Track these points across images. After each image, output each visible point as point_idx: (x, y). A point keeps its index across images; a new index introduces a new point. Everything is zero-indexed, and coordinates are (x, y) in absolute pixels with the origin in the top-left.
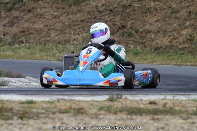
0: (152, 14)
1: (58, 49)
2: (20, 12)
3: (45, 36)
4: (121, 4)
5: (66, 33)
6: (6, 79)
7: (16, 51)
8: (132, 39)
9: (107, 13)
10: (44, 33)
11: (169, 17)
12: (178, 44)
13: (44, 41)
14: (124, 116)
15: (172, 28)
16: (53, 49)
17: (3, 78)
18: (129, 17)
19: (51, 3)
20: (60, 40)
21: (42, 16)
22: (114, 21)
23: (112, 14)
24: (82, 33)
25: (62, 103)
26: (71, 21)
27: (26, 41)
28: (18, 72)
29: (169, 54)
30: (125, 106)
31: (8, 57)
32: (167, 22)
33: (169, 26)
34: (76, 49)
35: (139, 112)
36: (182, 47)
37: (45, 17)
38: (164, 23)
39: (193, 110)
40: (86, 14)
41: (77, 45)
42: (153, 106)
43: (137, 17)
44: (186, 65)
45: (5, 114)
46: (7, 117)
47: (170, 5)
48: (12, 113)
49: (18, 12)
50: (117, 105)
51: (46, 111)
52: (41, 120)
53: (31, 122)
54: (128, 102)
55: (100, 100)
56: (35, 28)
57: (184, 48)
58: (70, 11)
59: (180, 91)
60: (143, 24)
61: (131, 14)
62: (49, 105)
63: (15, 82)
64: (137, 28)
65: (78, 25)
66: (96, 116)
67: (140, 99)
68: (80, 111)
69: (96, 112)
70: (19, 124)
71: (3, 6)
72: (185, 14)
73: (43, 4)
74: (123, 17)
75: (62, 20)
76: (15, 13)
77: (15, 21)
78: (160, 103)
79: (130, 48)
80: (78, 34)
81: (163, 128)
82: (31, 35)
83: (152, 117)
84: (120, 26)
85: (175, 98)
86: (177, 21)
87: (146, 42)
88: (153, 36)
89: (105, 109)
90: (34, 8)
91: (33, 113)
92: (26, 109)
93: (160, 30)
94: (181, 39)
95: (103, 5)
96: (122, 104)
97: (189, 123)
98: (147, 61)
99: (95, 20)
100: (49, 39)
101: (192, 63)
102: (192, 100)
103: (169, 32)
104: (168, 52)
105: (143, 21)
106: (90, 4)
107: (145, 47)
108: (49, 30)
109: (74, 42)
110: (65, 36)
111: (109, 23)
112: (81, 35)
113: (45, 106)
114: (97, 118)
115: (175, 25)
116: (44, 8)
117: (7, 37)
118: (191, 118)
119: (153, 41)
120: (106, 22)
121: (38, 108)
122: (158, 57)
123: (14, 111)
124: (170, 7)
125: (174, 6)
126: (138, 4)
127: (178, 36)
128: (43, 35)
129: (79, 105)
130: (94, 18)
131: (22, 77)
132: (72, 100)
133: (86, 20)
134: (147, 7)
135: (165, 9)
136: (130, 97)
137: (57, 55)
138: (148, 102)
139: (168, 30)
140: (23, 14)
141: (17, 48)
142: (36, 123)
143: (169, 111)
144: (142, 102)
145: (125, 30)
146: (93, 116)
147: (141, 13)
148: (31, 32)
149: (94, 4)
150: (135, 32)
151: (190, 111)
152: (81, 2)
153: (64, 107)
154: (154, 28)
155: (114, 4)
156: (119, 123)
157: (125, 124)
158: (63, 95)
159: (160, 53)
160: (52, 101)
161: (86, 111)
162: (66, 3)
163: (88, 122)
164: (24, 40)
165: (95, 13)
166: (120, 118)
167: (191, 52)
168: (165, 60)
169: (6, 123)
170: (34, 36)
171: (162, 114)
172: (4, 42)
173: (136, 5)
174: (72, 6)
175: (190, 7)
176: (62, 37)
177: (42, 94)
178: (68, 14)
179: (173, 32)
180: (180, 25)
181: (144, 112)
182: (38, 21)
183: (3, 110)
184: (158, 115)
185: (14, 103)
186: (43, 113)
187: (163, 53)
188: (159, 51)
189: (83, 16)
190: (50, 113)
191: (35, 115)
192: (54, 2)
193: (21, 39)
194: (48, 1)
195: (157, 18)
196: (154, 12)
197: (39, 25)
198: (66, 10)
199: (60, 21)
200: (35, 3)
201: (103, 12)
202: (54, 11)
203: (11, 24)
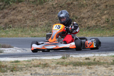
0: (85, 8)
1: (32, 30)
2: (8, 10)
3: (24, 23)
4: (66, 2)
5: (36, 21)
6: (2, 49)
7: (7, 32)
10: (23, 22)
11: (95, 9)
12: (100, 24)
13: (23, 26)
14: (71, 67)
15: (97, 15)
16: (28, 30)
18: (71, 10)
19: (26, 4)
21: (21, 11)
23: (61, 9)
24: (45, 21)
25: (35, 61)
26: (38, 14)
27: (13, 27)
28: (9, 44)
29: (96, 30)
30: (71, 61)
31: (3, 36)
32: (93, 12)
33: (95, 14)
34: (42, 30)
35: (80, 64)
36: (103, 26)
37: (23, 12)
38: (92, 13)
39: (111, 62)
40: (46, 9)
41: (42, 27)
42: (88, 61)
43: (76, 10)
44: (106, 36)
45: (3, 69)
46: (4, 71)
47: (95, 2)
48: (7, 68)
49: (7, 10)
50: (67, 61)
51: (26, 66)
52: (23, 72)
53: (18, 73)
54: (73, 59)
55: (57, 58)
56: (17, 19)
57: (104, 26)
59: (103, 51)
60: (80, 14)
61: (73, 8)
62: (28, 63)
63: (7, 51)
64: (76, 16)
65: (42, 16)
66: (55, 68)
67: (80, 57)
68: (46, 65)
69: (55, 66)
70: (11, 74)
72: (104, 7)
73: (22, 5)
74: (68, 10)
75: (33, 13)
76: (6, 11)
77: (6, 15)
78: (92, 59)
80: (43, 21)
81: (94, 73)
82: (16, 23)
83: (88, 67)
85: (100, 55)
86: (99, 11)
87: (82, 24)
88: (86, 20)
89: (60, 63)
90: (16, 7)
92: (14, 66)
93: (89, 17)
94: (102, 22)
95: (56, 4)
96: (70, 60)
97: (109, 69)
98: (83, 35)
99: (52, 13)
100: (26, 25)
101: (109, 35)
102: (110, 56)
105: (80, 12)
106: (49, 4)
107: (82, 27)
108: (26, 19)
109: (40, 26)
110: (35, 23)
112: (44, 22)
113: (25, 63)
114: (56, 69)
115: (98, 13)
116: (22, 7)
117: (2, 25)
118: (110, 66)
119: (86, 23)
121: (22, 65)
122: (89, 32)
123: (8, 67)
124: (95, 3)
125: (97, 2)
126: (76, 2)
127: (100, 20)
129: (45, 62)
131: (11, 47)
132: (41, 59)
134: (82, 3)
135: (92, 4)
136: (74, 56)
137: (31, 34)
138: (85, 58)
139: (94, 17)
142: (21, 73)
143: (97, 63)
144: (81, 59)
146: (53, 68)
147: (78, 7)
148: (15, 21)
149: (51, 3)
150: (76, 18)
151: (109, 62)
152: (43, 3)
153: (37, 64)
154: (86, 16)
155: (62, 3)
156: (69, 71)
157: (72, 71)
158: (35, 56)
160: (29, 60)
161: (49, 65)
162: (35, 3)
163: (50, 71)
164: (11, 26)
165: (51, 9)
166: (69, 69)
167: (108, 28)
168: (94, 34)
169: (3, 74)
171: (93, 65)
173: (75, 3)
174: (38, 5)
175: (107, 3)
176: (33, 24)
177: (23, 57)
178: (36, 10)
179: (97, 18)
180: (101, 13)
181: (83, 64)
182: (19, 15)
183: (2, 67)
184: (91, 65)
185: (7, 62)
186: (25, 68)
187: (92, 30)
188: (90, 29)
189: (45, 10)
190: (28, 67)
191: (20, 69)
192: (28, 3)
193: (10, 26)
194: (24, 3)
195: (87, 10)
196: (86, 6)
197: (20, 17)
198: (35, 7)
199: (32, 14)
200: (17, 4)
201: (56, 8)
202: (28, 8)
203: (4, 17)
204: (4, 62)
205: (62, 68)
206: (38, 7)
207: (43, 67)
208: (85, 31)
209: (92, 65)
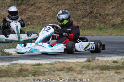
0: (109, 4)
2: (26, 6)
3: (43, 20)
8: (98, 20)
9: (81, 4)
10: (42, 19)
11: (120, 5)
13: (42, 23)
14: (98, 72)
15: (123, 12)
18: (95, 6)
21: (40, 8)
22: (86, 9)
23: (84, 5)
25: (58, 64)
29: (121, 28)
30: (98, 64)
32: (119, 8)
33: (120, 11)
35: (107, 68)
37: (43, 8)
38: (117, 9)
40: (68, 5)
43: (100, 6)
45: (24, 73)
46: (25, 75)
48: (28, 72)
49: (25, 6)
50: (93, 64)
51: (49, 70)
52: (46, 76)
54: (100, 62)
55: (82, 61)
56: (36, 16)
58: (57, 4)
60: (104, 10)
61: (96, 4)
62: (50, 66)
64: (100, 13)
67: (107, 60)
68: (70, 69)
69: (80, 70)
71: (15, 2)
74: (91, 7)
75: (53, 10)
76: (23, 7)
77: (23, 11)
78: (120, 62)
79: (97, 25)
81: (123, 79)
82: (34, 20)
83: (116, 71)
84: (90, 12)
87: (106, 21)
88: (111, 18)
89: (86, 67)
90: (35, 3)
91: (40, 71)
92: (36, 70)
93: (115, 13)
98: (108, 33)
99: (74, 9)
100: (45, 22)
105: (104, 8)
107: (106, 24)
108: (45, 16)
110: (55, 20)
111: (82, 10)
113: (48, 67)
114: (81, 73)
116: (41, 2)
119: (111, 20)
121: (44, 68)
122: (114, 31)
123: (29, 71)
129: (69, 65)
132: (64, 62)
133: (68, 9)
136: (100, 59)
138: (112, 61)
139: (120, 13)
140: (28, 7)
141: (25, 28)
144: (108, 62)
145: (93, 14)
146: (78, 72)
147: (102, 3)
148: (34, 18)
150: (99, 15)
153: (60, 67)
154: (111, 12)
157: (99, 77)
158: (58, 59)
159: (115, 28)
161: (74, 69)
163: (76, 76)
164: (30, 23)
165: (73, 5)
166: (96, 73)
168: (119, 32)
169: (25, 79)
170: (36, 21)
171: (122, 69)
174: (59, 1)
176: (53, 21)
177: (45, 59)
178: (57, 6)
179: (123, 14)
181: (110, 68)
182: (38, 11)
183: (22, 71)
184: (119, 70)
185: (28, 65)
186: (47, 72)
187: (118, 28)
188: (115, 27)
189: (66, 7)
190: (51, 71)
191: (42, 73)
193: (28, 23)
195: (112, 6)
196: (111, 2)
197: (39, 14)
198: (55, 3)
201: (78, 3)
202: (47, 4)
203: (21, 13)
204: (24, 65)
205: (88, 72)
206: (58, 3)
207: (67, 71)
208: (109, 29)
209: (121, 69)
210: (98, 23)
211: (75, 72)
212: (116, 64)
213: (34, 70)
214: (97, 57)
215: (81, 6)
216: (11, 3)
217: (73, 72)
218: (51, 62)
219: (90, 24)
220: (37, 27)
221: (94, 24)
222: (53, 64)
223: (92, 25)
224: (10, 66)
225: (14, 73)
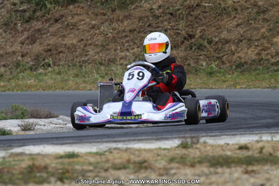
0: (231, 16)
1: (100, 72)
2: (43, 23)
3: (81, 55)
4: (185, 3)
5: (110, 49)
6: (31, 120)
7: (41, 78)
8: (204, 53)
9: (165, 18)
10: (79, 51)
11: (255, 19)
12: (269, 57)
13: (80, 62)
14: (206, 170)
15: (260, 34)
16: (92, 73)
17: (27, 120)
18: (197, 23)
19: (86, 8)
20: (101, 59)
21: (74, 26)
22: (177, 29)
23: (173, 19)
24: (133, 48)
25: (115, 154)
26: (116, 32)
27: (54, 64)
28: (46, 110)
29: (258, 71)
30: (205, 154)
31: (29, 87)
32: (251, 26)
33: (255, 32)
35: (225, 162)
36: (276, 60)
37: (79, 27)
38: (247, 28)
40: (136, 20)
43: (209, 22)
45: (38, 175)
46: (41, 179)
47: (255, 2)
48: (47, 173)
49: (40, 23)
50: (194, 153)
51: (95, 168)
54: (208, 148)
55: (169, 147)
56: (66, 45)
57: (278, 62)
58: (113, 18)
60: (218, 31)
61: (201, 17)
62: (98, 158)
63: (44, 125)
64: (209, 37)
65: (126, 36)
66: (166, 172)
67: (225, 144)
68: (142, 165)
69: (164, 166)
71: (18, 15)
72: (277, 14)
73: (75, 9)
74: (189, 23)
75: (104, 31)
76: (37, 25)
77: (37, 35)
78: (255, 148)
79: (202, 65)
80: (127, 50)
81: (262, 185)
82: (61, 54)
83: (246, 169)
84: (186, 36)
85: (275, 139)
86: (266, 24)
87: (223, 56)
88: (233, 48)
89: (178, 160)
90: (62, 16)
92: (66, 167)
93: (243, 38)
94: (273, 50)
95: (160, 7)
98: (227, 83)
99: (150, 29)
100: (86, 59)
103: (256, 40)
104: (256, 70)
105: (218, 27)
106: (141, 7)
107: (223, 63)
108: (85, 46)
109: (122, 61)
110: (109, 54)
111: (169, 32)
112: (131, 51)
113: (92, 160)
114: (167, 174)
115: (263, 30)
116: (77, 14)
117: (27, 59)
119: (234, 54)
120: (165, 31)
121: (83, 164)
122: (241, 77)
123: (50, 170)
124: (255, 5)
125: (260, 3)
126: (209, 3)
127: (268, 45)
128: (77, 53)
129: (139, 156)
130: (148, 26)
131: (54, 117)
132: (129, 149)
133: (138, 30)
134: (223, 6)
135: (248, 8)
136: (210, 141)
137: (98, 81)
138: (237, 147)
139: (254, 38)
140: (47, 25)
141: (41, 74)
143: (267, 159)
144: (228, 148)
145: (193, 40)
146: (161, 171)
147: (214, 15)
148: (61, 50)
149: (147, 6)
150: (207, 42)
152: (129, 5)
153: (120, 161)
154: (233, 36)
155: (175, 5)
157: (208, 181)
158: (115, 142)
159: (244, 71)
160: (101, 151)
161: (151, 164)
162: (108, 6)
164: (51, 62)
165: (149, 19)
166: (200, 173)
168: (252, 81)
170: (65, 55)
171: (259, 164)
172: (23, 66)
173: (207, 5)
174: (117, 11)
176: (104, 56)
177: (86, 142)
178: (112, 21)
179: (262, 40)
180: (271, 30)
181: (233, 162)
182: (69, 34)
183: (35, 170)
184: (253, 165)
185: (48, 158)
186: (91, 171)
187: (249, 71)
188: (243, 68)
189: (133, 24)
190: (100, 170)
191: (80, 174)
192: (90, 6)
193: (47, 61)
194: (82, 5)
195: (236, 21)
196: (233, 14)
197: (71, 40)
198: (108, 16)
199: (101, 33)
200: (64, 8)
201: (160, 16)
202: (91, 18)
203: (32, 40)
204: (39, 157)
205: (183, 171)
206: (115, 16)
207: (136, 169)
208: (231, 73)
209: (256, 163)
210: (205, 60)
211: (155, 172)
212: (245, 153)
213: (61, 167)
214: (203, 137)
215: (166, 23)
216: (8, 16)
217: (150, 172)
218: (100, 149)
219: (186, 63)
220: (69, 70)
221: (197, 63)
222: (104, 155)
223: (192, 65)
224: (7, 160)
225: (16, 176)
